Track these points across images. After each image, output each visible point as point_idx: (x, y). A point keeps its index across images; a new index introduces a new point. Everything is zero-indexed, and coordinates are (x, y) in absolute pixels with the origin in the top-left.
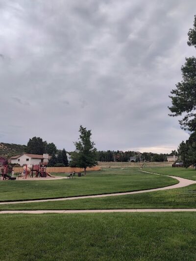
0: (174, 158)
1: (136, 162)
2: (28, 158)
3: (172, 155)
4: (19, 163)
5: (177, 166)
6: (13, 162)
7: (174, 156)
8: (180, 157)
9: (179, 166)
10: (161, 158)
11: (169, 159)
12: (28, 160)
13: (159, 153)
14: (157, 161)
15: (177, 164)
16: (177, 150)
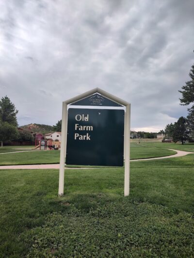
0: (162, 136)
1: (133, 138)
2: (58, 134)
3: (160, 133)
4: (52, 138)
5: (166, 141)
6: (47, 137)
7: (162, 134)
8: (167, 135)
9: (168, 141)
10: (152, 136)
11: (158, 136)
12: (58, 136)
13: (150, 132)
14: (149, 138)
15: (166, 140)
16: (164, 130)
